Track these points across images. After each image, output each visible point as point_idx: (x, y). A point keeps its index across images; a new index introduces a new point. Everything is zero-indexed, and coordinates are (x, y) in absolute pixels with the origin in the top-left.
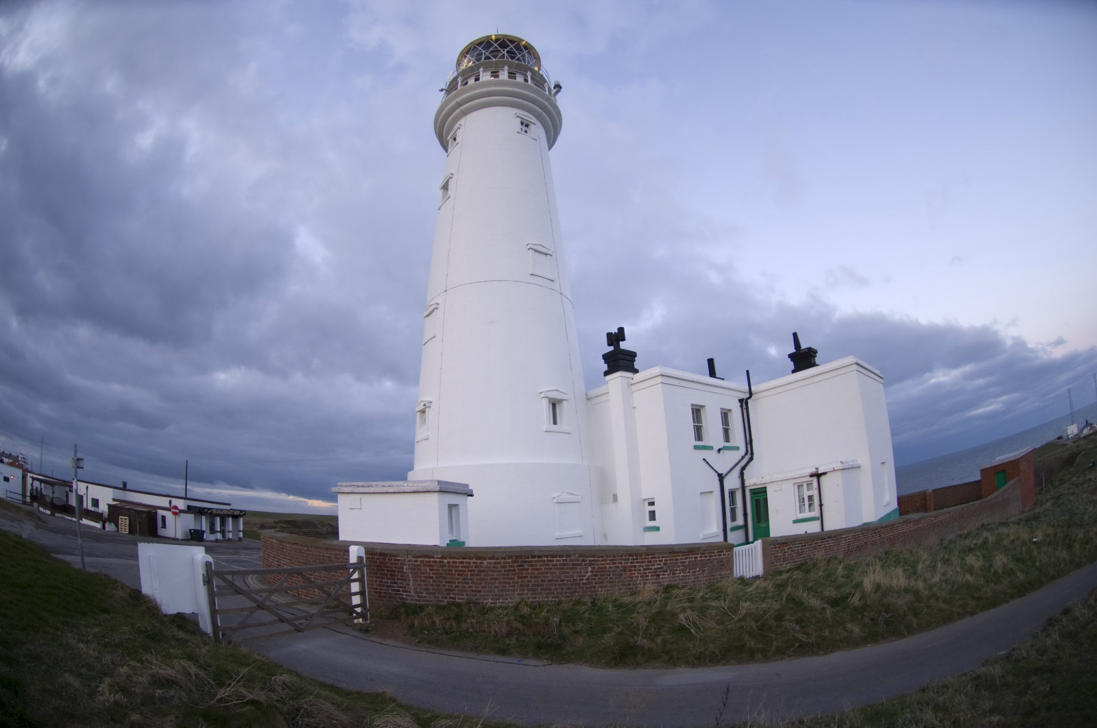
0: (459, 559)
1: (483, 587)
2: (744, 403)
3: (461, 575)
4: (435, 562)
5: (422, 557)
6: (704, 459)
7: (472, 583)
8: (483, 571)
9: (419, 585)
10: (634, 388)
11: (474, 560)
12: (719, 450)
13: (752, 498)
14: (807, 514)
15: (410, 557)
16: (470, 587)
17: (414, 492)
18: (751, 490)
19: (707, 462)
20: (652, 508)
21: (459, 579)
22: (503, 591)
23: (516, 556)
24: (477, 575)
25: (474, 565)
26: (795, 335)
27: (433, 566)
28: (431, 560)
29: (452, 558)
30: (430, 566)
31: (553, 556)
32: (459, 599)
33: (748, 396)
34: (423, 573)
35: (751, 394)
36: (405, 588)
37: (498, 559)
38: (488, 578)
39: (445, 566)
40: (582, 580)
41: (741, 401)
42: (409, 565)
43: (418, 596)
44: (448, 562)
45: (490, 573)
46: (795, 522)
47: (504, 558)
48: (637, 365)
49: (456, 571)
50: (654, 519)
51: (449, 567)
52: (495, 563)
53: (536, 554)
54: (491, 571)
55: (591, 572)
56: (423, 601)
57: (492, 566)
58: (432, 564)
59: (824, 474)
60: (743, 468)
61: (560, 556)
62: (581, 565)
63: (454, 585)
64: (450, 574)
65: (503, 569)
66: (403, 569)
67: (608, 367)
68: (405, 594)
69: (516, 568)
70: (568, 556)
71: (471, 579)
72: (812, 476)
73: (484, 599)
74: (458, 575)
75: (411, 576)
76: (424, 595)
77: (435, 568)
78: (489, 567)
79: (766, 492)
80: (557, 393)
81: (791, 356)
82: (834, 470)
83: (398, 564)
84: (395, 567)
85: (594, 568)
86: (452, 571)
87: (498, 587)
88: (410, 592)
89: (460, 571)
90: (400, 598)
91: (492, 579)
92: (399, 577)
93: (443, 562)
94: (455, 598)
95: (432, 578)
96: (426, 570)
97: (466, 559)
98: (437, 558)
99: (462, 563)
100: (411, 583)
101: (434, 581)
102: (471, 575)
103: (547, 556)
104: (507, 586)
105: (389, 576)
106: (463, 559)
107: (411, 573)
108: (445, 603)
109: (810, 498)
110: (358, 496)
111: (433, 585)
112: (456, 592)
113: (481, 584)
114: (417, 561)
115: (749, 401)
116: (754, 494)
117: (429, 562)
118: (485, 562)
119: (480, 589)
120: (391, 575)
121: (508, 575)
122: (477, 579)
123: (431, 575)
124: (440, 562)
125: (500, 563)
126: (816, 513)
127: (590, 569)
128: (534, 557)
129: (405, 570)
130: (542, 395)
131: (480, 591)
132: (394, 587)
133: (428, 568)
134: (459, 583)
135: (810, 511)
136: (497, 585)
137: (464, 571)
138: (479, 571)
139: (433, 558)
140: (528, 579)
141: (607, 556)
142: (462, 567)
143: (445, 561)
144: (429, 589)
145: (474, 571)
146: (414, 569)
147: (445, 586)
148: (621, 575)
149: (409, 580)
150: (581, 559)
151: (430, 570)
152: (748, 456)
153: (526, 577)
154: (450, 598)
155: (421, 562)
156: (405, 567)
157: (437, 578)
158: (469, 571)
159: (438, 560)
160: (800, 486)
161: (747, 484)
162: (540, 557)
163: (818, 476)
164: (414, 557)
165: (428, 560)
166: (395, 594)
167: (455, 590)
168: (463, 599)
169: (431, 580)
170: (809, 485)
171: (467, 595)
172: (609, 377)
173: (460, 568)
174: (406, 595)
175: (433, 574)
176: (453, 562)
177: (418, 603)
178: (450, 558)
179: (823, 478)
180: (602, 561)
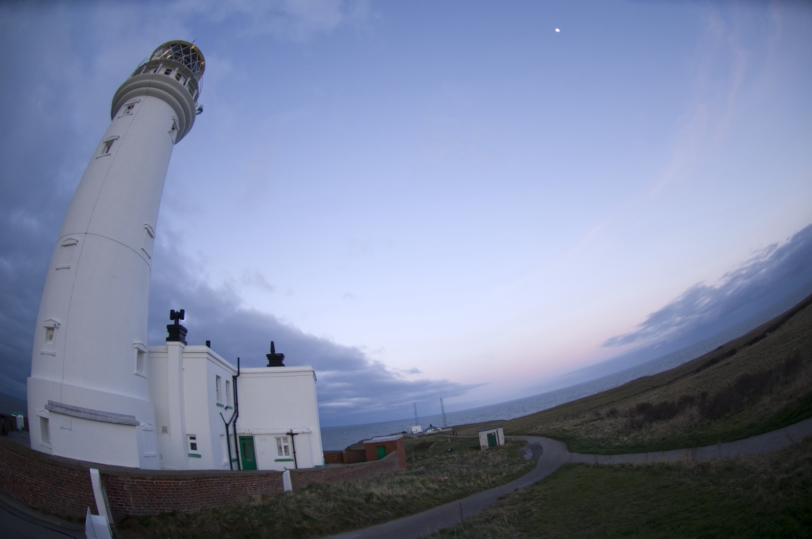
0: (163, 480)
1: (181, 500)
2: (235, 378)
3: (166, 492)
4: (147, 482)
5: (137, 478)
6: (221, 413)
7: (174, 498)
8: (179, 489)
9: (137, 500)
10: (185, 355)
11: (173, 481)
12: (226, 408)
13: (240, 441)
14: (284, 457)
15: (128, 479)
16: (172, 501)
17: (119, 424)
18: (239, 436)
19: (222, 415)
20: (193, 441)
21: (165, 495)
22: (192, 502)
23: (197, 478)
24: (176, 492)
25: (173, 485)
26: (272, 343)
27: (146, 486)
28: (145, 481)
29: (159, 480)
30: (144, 485)
31: (213, 478)
32: (167, 510)
33: (237, 374)
34: (139, 491)
35: (239, 374)
36: (126, 503)
37: (187, 480)
38: (183, 493)
39: (154, 485)
40: (227, 493)
41: (233, 377)
42: (128, 485)
43: (138, 509)
44: (157, 483)
45: (184, 490)
46: (276, 461)
47: (191, 479)
48: (187, 339)
49: (162, 489)
50: (196, 449)
51: (157, 486)
52: (186, 483)
53: (207, 476)
54: (185, 489)
55: (230, 487)
56: (143, 512)
57: (185, 484)
58: (145, 484)
59: (297, 434)
60: (235, 422)
61: (217, 478)
62: (225, 483)
63: (162, 500)
64: (159, 492)
65: (191, 487)
66: (123, 487)
67: (170, 335)
68: (127, 507)
69: (198, 486)
70: (219, 477)
71: (173, 495)
72: (288, 434)
73: (182, 509)
74: (164, 492)
75: (130, 493)
76: (142, 508)
77: (147, 487)
78: (182, 486)
79: (252, 439)
80: (142, 346)
81: (268, 356)
82: (303, 433)
83: (119, 484)
84: (117, 486)
85: (231, 485)
86: (159, 489)
87: (189, 500)
88: (131, 506)
89: (165, 489)
90: (124, 511)
91: (185, 494)
92: (121, 494)
93: (153, 482)
94: (163, 509)
95: (146, 495)
96: (141, 489)
97: (168, 480)
98: (149, 479)
99: (166, 483)
100: (131, 499)
101: (148, 497)
102: (172, 492)
103: (210, 478)
104: (194, 499)
105: (112, 493)
106: (166, 480)
107: (131, 491)
108: (158, 514)
109: (286, 447)
110: (69, 418)
111: (148, 501)
112: (164, 505)
113: (179, 498)
114: (133, 482)
115: (238, 378)
116: (243, 439)
117: (143, 482)
118: (180, 482)
119: (179, 502)
120: (114, 492)
121: (194, 491)
122: (177, 495)
123: (145, 492)
124: (151, 482)
125: (189, 483)
126: (291, 456)
127: (229, 486)
128: (205, 478)
129: (125, 489)
130: (136, 346)
131: (179, 503)
132: (118, 502)
133: (142, 487)
134: (165, 498)
135: (286, 455)
136: (189, 498)
137: (168, 489)
138: (177, 489)
139: (146, 479)
140: (204, 493)
141: (235, 477)
142: (166, 486)
143: (155, 482)
144: (145, 503)
145: (173, 489)
146: (133, 488)
147: (156, 500)
148: (242, 489)
149: (129, 497)
150: (225, 479)
151: (144, 488)
152: (236, 414)
153: (203, 492)
154: (161, 509)
155: (137, 482)
156: (125, 486)
157: (149, 494)
158: (171, 489)
159: (149, 481)
160: (278, 439)
161: (238, 432)
162: (207, 478)
163: (292, 434)
164: (132, 478)
165: (142, 481)
166: (120, 508)
167: (163, 503)
168: (169, 510)
169: (146, 496)
170: (285, 439)
171: (171, 507)
172: (169, 343)
173: (165, 487)
174: (129, 509)
175: (147, 491)
176: (160, 483)
177: (138, 514)
178: (157, 479)
179: (295, 437)
180: (234, 480)
